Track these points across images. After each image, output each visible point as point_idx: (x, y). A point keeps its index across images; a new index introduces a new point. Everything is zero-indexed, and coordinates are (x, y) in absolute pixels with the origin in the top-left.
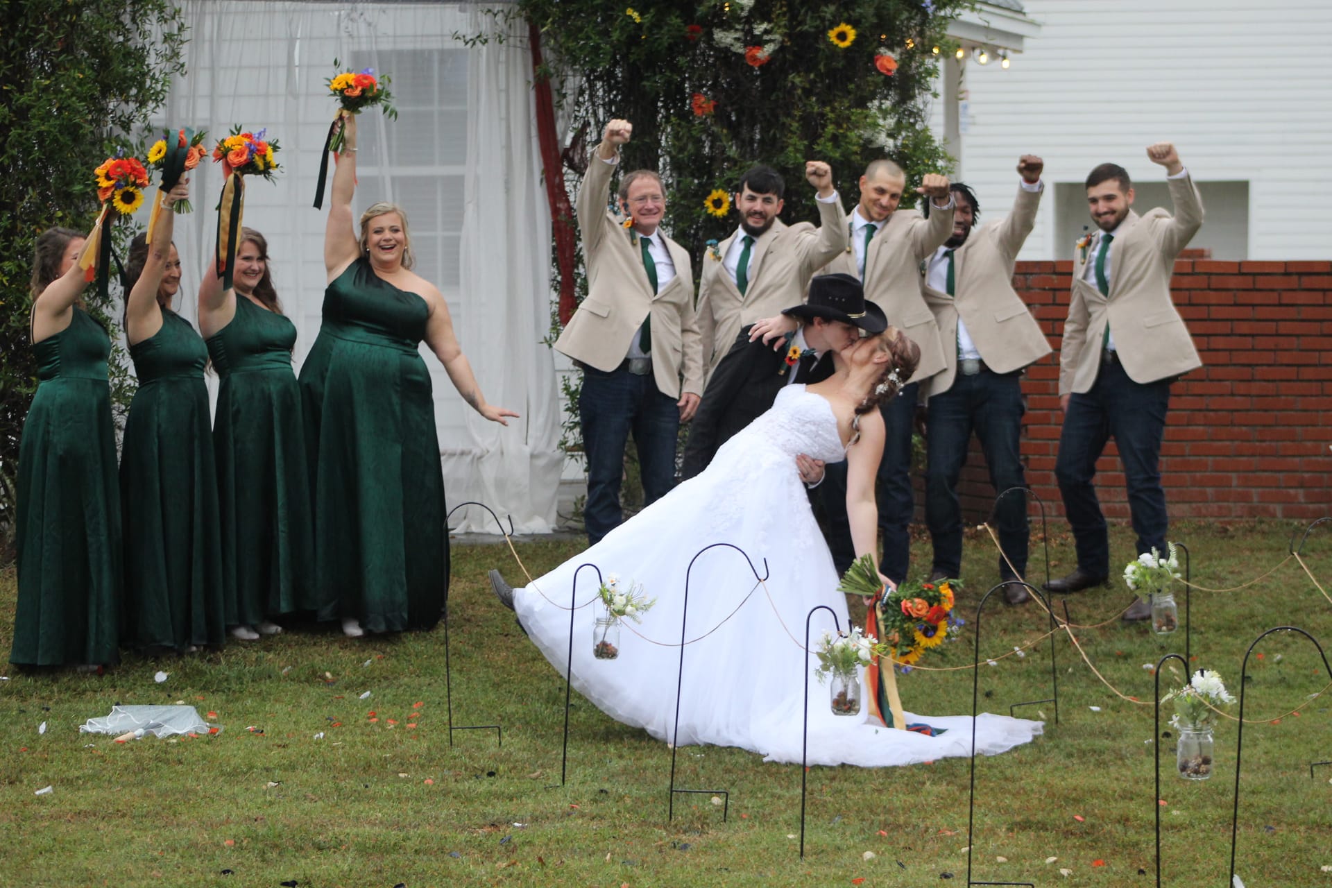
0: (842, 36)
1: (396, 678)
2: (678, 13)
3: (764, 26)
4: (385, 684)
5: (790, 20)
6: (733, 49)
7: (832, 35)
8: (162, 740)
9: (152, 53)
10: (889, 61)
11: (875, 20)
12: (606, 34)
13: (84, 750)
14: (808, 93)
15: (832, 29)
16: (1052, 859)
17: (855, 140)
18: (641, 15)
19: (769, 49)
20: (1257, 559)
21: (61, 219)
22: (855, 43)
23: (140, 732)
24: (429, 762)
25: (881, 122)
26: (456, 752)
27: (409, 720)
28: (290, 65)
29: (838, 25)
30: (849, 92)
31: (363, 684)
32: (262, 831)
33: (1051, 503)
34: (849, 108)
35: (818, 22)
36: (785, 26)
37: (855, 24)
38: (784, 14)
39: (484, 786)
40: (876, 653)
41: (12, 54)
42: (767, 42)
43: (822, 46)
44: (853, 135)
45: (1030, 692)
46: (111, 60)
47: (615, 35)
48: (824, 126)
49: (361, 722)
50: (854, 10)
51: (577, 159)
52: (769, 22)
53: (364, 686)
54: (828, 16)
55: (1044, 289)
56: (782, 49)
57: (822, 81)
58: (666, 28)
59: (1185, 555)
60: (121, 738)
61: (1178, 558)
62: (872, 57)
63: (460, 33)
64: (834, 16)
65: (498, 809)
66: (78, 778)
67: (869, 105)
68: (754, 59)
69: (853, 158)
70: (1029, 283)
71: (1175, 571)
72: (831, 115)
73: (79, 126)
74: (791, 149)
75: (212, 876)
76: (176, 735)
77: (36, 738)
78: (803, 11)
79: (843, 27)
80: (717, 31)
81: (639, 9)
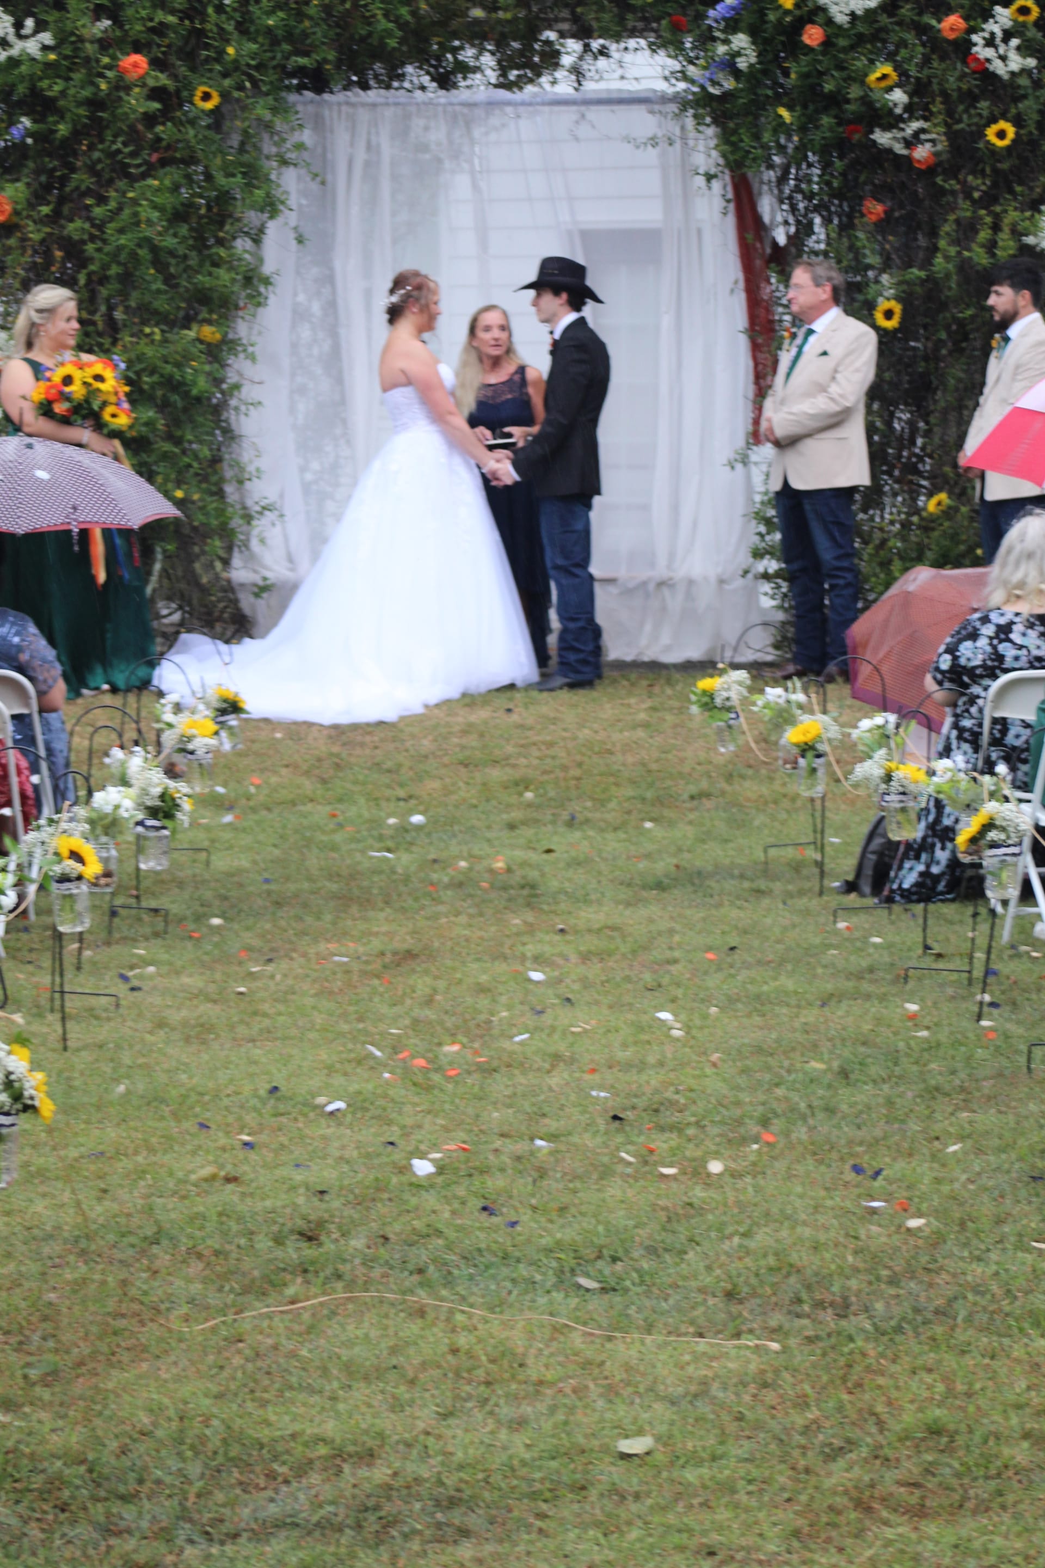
0: (1001, 135)
2: (835, 113)
3: (920, 124)
5: (948, 119)
6: (895, 150)
7: (991, 133)
11: (1038, 117)
15: (988, 125)
18: (791, 114)
22: (1013, 141)
29: (995, 121)
30: (1017, 194)
34: (1020, 211)
35: (975, 120)
36: (943, 125)
37: (1016, 120)
38: (941, 112)
41: (99, 167)
42: (924, 142)
43: (981, 145)
47: (766, 137)
48: (978, 231)
52: (926, 119)
54: (985, 113)
57: (984, 184)
58: (820, 129)
63: (631, 137)
64: (992, 113)
68: (917, 159)
74: (939, 255)
78: (959, 108)
79: (1003, 125)
80: (877, 130)
81: (790, 108)
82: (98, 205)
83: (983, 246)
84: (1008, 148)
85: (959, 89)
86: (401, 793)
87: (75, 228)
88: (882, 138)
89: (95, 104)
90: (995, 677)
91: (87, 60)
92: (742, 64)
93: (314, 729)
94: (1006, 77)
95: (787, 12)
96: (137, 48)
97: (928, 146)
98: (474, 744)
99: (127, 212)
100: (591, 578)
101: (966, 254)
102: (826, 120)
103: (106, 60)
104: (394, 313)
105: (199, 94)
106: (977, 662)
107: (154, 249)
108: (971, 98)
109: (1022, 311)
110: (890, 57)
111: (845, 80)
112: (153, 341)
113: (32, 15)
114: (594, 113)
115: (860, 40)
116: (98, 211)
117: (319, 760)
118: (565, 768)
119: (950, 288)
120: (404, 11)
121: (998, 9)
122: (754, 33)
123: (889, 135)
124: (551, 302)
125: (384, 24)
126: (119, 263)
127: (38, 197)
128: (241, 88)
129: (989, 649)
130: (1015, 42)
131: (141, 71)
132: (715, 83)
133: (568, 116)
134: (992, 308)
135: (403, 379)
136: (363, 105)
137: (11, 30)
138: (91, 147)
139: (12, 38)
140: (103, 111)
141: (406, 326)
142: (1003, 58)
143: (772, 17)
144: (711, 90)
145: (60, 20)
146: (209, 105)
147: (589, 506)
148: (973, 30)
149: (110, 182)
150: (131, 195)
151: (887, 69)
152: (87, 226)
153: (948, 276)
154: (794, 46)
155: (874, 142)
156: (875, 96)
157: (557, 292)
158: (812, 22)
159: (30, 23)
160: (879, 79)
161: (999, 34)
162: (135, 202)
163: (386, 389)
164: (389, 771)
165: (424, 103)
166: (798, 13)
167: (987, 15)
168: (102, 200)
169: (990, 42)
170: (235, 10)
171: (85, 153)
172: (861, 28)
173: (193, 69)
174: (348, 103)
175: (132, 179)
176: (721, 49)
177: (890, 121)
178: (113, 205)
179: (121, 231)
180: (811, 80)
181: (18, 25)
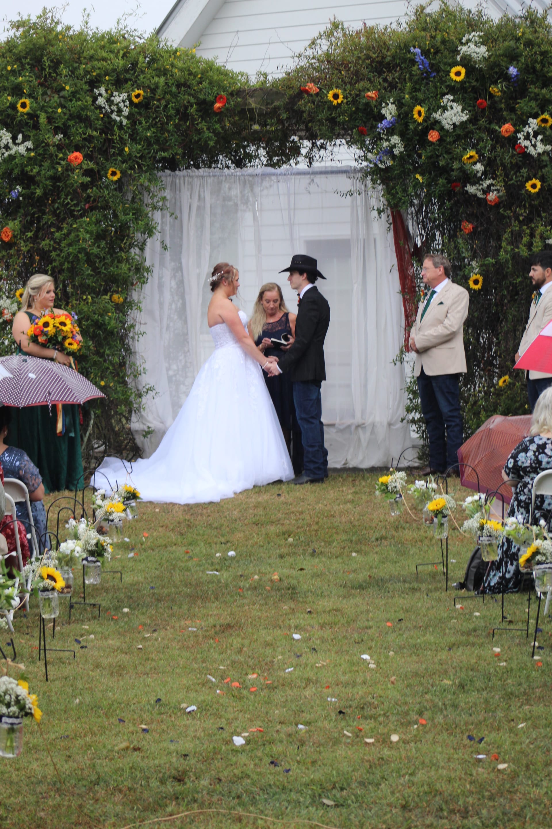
0: (534, 186)
2: (446, 176)
3: (491, 181)
5: (505, 178)
6: (478, 195)
7: (528, 185)
15: (527, 181)
18: (422, 177)
22: (540, 189)
29: (531, 179)
35: (520, 179)
36: (503, 182)
37: (541, 179)
38: (502, 175)
41: (58, 212)
42: (494, 190)
43: (523, 192)
47: (410, 191)
48: (523, 237)
52: (494, 178)
54: (525, 175)
57: (526, 213)
58: (438, 185)
63: (339, 191)
64: (529, 175)
68: (490, 200)
72: (528, 231)
74: (502, 250)
78: (512, 172)
79: (534, 181)
80: (468, 185)
81: (422, 175)
82: (57, 231)
83: (525, 246)
84: (538, 193)
85: (511, 163)
86: (223, 540)
87: (45, 244)
88: (471, 189)
89: (55, 178)
90: (538, 473)
91: (51, 155)
92: (396, 152)
93: (176, 507)
94: (536, 156)
95: (419, 124)
96: (78, 148)
97: (495, 193)
98: (261, 513)
99: (73, 235)
100: (321, 423)
101: (516, 250)
102: (441, 181)
103: (61, 155)
104: (214, 286)
105: (110, 172)
106: (528, 464)
107: (87, 254)
108: (517, 167)
109: (547, 279)
110: (474, 147)
111: (451, 159)
112: (87, 303)
113: (22, 132)
114: (318, 179)
115: (458, 138)
116: (57, 235)
117: (179, 523)
118: (309, 525)
119: (508, 268)
120: (218, 126)
121: (531, 120)
122: (403, 136)
123: (475, 187)
124: (298, 278)
125: (207, 134)
126: (68, 262)
127: (26, 228)
128: (132, 168)
129: (533, 457)
130: (540, 137)
131: (79, 161)
132: (381, 162)
133: (305, 180)
134: (531, 278)
135: (220, 320)
136: (197, 177)
137: (10, 141)
138: (54, 201)
139: (11, 145)
140: (60, 182)
141: (221, 293)
142: (534, 146)
143: (411, 127)
144: (380, 165)
145: (36, 135)
146: (115, 178)
147: (320, 387)
148: (519, 131)
149: (64, 219)
150: (75, 226)
151: (473, 153)
152: (52, 242)
153: (507, 261)
154: (423, 141)
155: (467, 191)
156: (467, 167)
157: (301, 273)
158: (433, 129)
159: (20, 136)
160: (468, 158)
161: (532, 133)
162: (77, 229)
163: (210, 326)
164: (216, 528)
165: (229, 175)
166: (425, 124)
167: (525, 123)
168: (60, 229)
169: (527, 137)
170: (128, 128)
171: (50, 205)
172: (459, 131)
173: (107, 160)
174: (189, 176)
175: (76, 218)
176: (385, 144)
177: (475, 180)
178: (65, 231)
179: (70, 245)
180: (432, 160)
181: (14, 138)
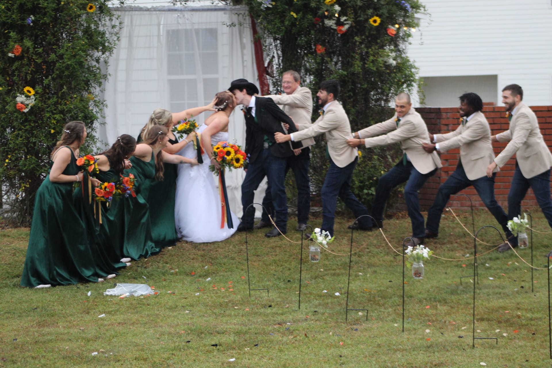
0: (375, 21)
1: (218, 273)
2: (311, 13)
3: (345, 18)
4: (214, 275)
5: (355, 16)
6: (332, 27)
7: (371, 21)
8: (137, 297)
9: (107, 32)
10: (393, 30)
11: (387, 15)
12: (282, 22)
13: (108, 301)
14: (361, 43)
15: (371, 18)
16: (498, 330)
17: (381, 62)
18: (297, 14)
19: (346, 27)
20: (542, 222)
21: (76, 98)
22: (380, 24)
23: (128, 294)
24: (243, 302)
25: (390, 54)
26: (253, 298)
27: (229, 288)
28: (159, 36)
29: (373, 17)
30: (377, 43)
31: (205, 275)
32: (193, 328)
33: (458, 202)
34: (378, 49)
35: (366, 17)
36: (353, 18)
37: (380, 16)
38: (352, 13)
39: (269, 310)
40: (430, 254)
41: (56, 34)
42: (345, 24)
43: (367, 25)
44: (380, 59)
45: (464, 273)
46: (93, 36)
47: (287, 23)
48: (368, 57)
49: (211, 289)
50: (379, 11)
51: (269, 71)
52: (347, 16)
53: (206, 276)
54: (370, 14)
55: (454, 118)
56: (351, 27)
57: (368, 39)
58: (306, 20)
59: (530, 218)
60: (121, 297)
61: (528, 219)
62: (386, 29)
63: (225, 23)
64: (371, 13)
65: (279, 319)
66: (112, 311)
67: (385, 48)
68: (341, 30)
69: (380, 69)
70: (448, 116)
71: (527, 224)
72: (371, 52)
73: (82, 62)
74: (356, 66)
75: (184, 344)
76: (142, 295)
77: (89, 297)
78: (359, 12)
79: (375, 18)
80: (327, 20)
81: (295, 12)
82: (58, 48)
83: (371, 62)
84: (377, 26)
85: (359, 5)
87: (51, 57)
88: (328, 23)
89: (57, 10)
94: (376, 1)
101: (365, 65)
102: (309, 16)
105: (89, 6)
108: (363, 8)
116: (59, 51)
119: (360, 77)
138: (54, 27)
140: (62, 12)
146: (92, 11)
152: (54, 56)
155: (324, 24)
156: (328, 8)
160: (330, 2)
162: (71, 47)
171: (51, 29)
